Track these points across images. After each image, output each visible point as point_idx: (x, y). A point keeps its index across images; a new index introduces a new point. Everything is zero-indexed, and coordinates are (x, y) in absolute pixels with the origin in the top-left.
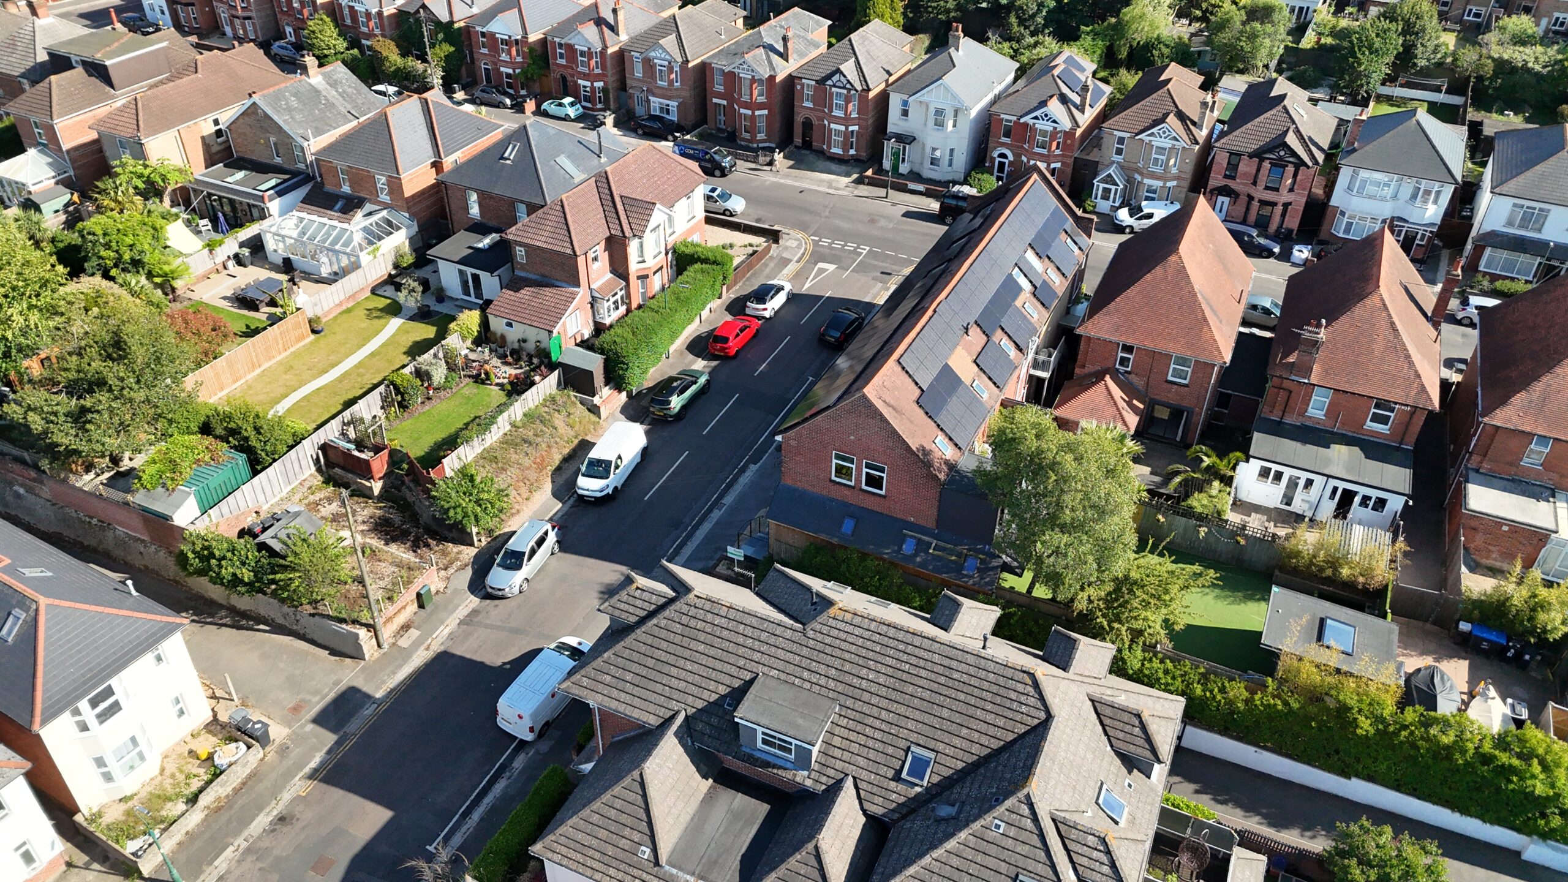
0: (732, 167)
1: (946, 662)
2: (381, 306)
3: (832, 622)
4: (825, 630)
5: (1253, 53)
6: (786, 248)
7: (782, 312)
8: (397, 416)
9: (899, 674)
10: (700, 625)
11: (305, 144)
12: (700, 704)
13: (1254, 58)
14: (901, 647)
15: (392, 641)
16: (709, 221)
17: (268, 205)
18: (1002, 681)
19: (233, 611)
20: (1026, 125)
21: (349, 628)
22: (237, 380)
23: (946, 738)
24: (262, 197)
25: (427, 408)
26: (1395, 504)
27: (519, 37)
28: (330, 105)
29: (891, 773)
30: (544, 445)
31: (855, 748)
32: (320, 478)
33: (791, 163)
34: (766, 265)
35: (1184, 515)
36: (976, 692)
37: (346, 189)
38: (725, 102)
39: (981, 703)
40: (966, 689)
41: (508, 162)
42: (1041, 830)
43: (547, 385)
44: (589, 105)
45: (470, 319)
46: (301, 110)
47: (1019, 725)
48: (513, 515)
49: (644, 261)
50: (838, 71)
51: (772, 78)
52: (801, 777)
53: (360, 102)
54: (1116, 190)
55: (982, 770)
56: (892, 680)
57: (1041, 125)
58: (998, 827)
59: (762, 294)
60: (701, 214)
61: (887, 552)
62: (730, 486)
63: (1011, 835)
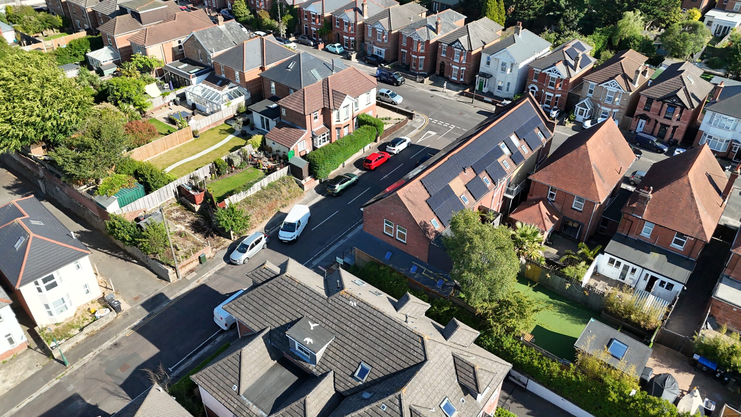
0: (402, 82)
1: (386, 325)
2: (226, 129)
3: (340, 297)
4: (337, 300)
6: (415, 122)
7: (404, 152)
8: (215, 178)
9: (364, 327)
10: (285, 289)
11: (211, 54)
12: (277, 325)
13: (684, 51)
14: (368, 314)
15: (184, 276)
16: (378, 104)
17: (192, 79)
18: (408, 338)
19: (125, 252)
20: (545, 74)
21: (165, 267)
22: (155, 154)
23: (378, 361)
24: (190, 76)
25: (230, 176)
26: (678, 288)
27: (320, 14)
28: (226, 38)
29: (350, 373)
30: (274, 199)
31: (338, 358)
32: (176, 200)
33: (432, 82)
34: (403, 129)
35: (560, 276)
36: (396, 342)
37: (223, 76)
38: (406, 51)
39: (397, 348)
40: (391, 339)
41: (290, 70)
42: (402, 413)
43: (283, 172)
44: (347, 48)
45: (257, 139)
46: (212, 40)
47: (412, 361)
48: (252, 228)
49: (339, 121)
50: (458, 40)
51: (428, 41)
52: (312, 367)
53: (239, 38)
54: (587, 111)
55: (389, 380)
56: (360, 329)
57: (552, 75)
58: (383, 407)
59: (394, 143)
60: (374, 101)
61: (403, 271)
63: (388, 412)
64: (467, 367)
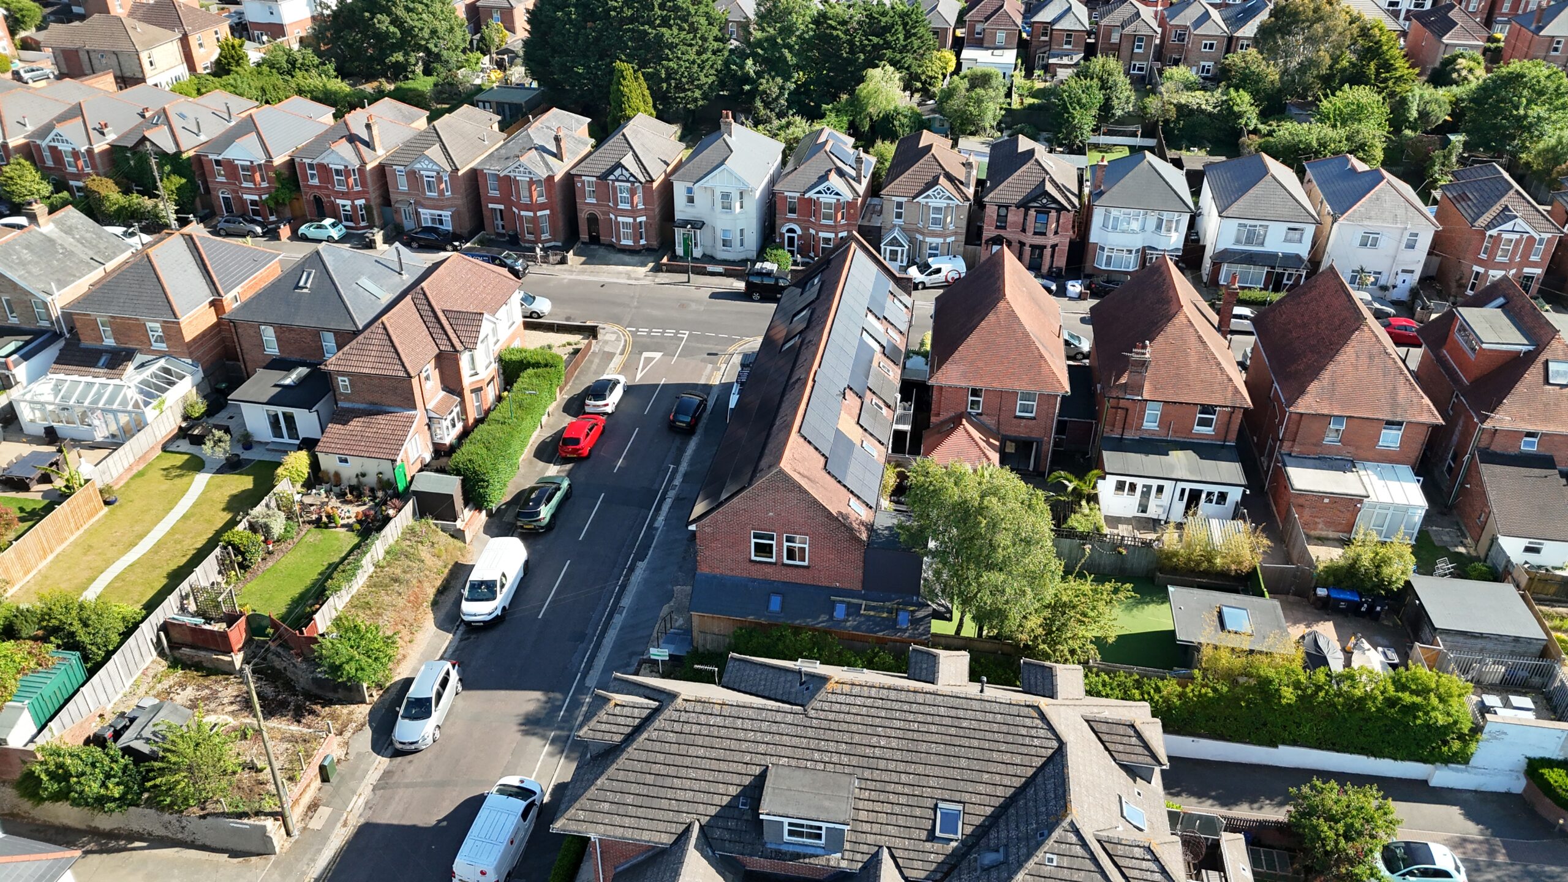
0: (525, 269)
1: (953, 713)
2: (179, 464)
3: (833, 698)
4: (826, 706)
5: (981, 115)
6: (606, 342)
7: (622, 405)
8: (238, 579)
9: (910, 735)
10: (695, 729)
11: (49, 299)
12: (713, 811)
13: (983, 120)
14: (906, 707)
16: (528, 326)
17: (15, 371)
18: (1009, 720)
19: (95, 833)
20: (810, 199)
21: (252, 821)
22: (26, 573)
23: (970, 787)
24: (6, 364)
25: (270, 564)
26: (1235, 495)
27: (263, 162)
28: (69, 254)
29: (924, 835)
30: (415, 582)
31: (882, 818)
32: (164, 663)
33: (583, 259)
34: (591, 362)
35: (1067, 537)
36: (989, 736)
37: (110, 342)
38: (502, 207)
39: (994, 746)
40: (978, 734)
41: (305, 291)
42: (1092, 853)
43: (403, 518)
44: (351, 224)
45: (299, 461)
46: (37, 263)
47: (1036, 759)
48: (399, 662)
49: (476, 374)
50: (619, 165)
51: (550, 178)
52: (837, 861)
53: (102, 246)
54: (903, 251)
55: (1012, 811)
56: (904, 742)
57: (825, 199)
58: (1051, 860)
59: (600, 390)
60: (520, 320)
62: (623, 587)
63: (1065, 865)
64: (1121, 730)
